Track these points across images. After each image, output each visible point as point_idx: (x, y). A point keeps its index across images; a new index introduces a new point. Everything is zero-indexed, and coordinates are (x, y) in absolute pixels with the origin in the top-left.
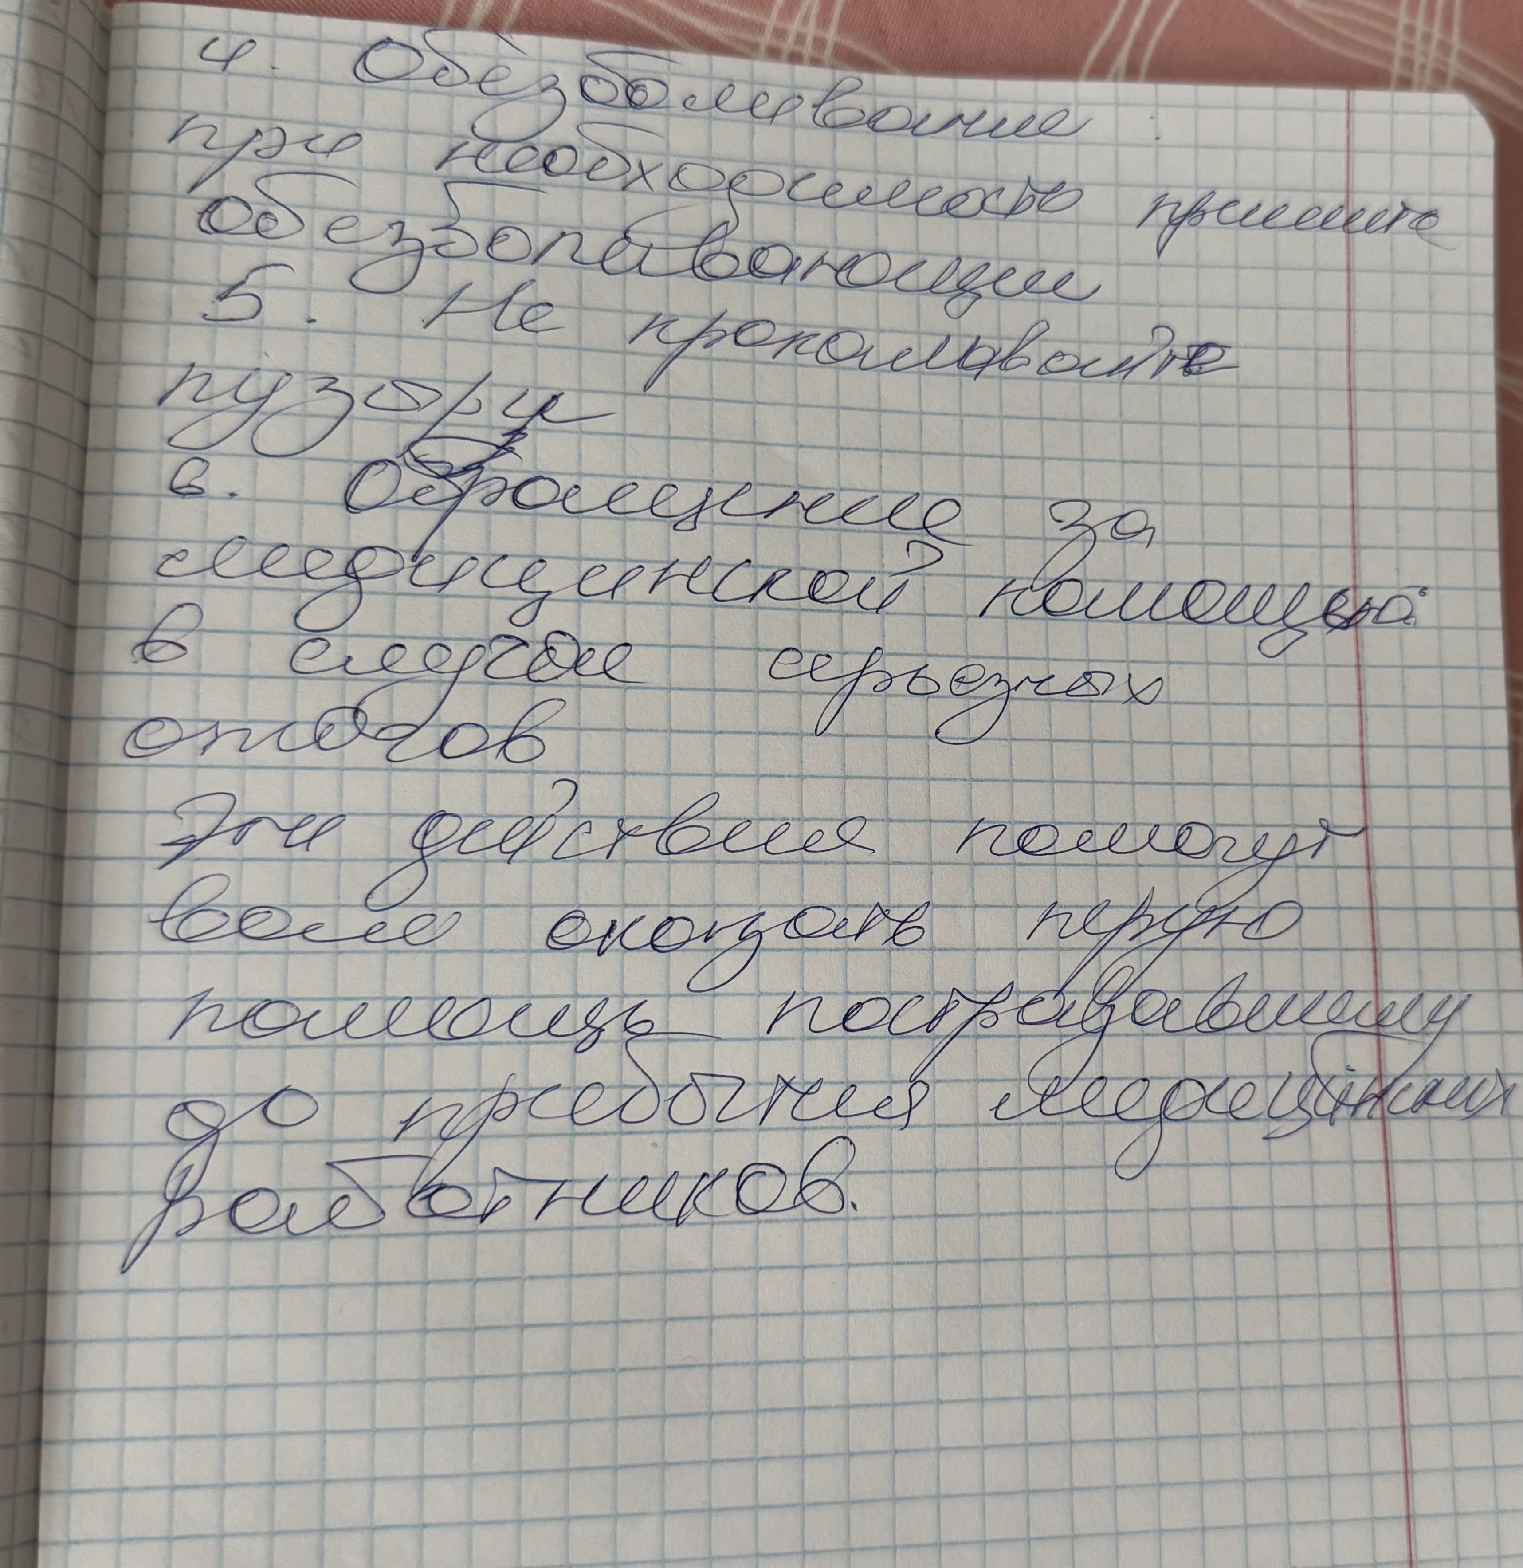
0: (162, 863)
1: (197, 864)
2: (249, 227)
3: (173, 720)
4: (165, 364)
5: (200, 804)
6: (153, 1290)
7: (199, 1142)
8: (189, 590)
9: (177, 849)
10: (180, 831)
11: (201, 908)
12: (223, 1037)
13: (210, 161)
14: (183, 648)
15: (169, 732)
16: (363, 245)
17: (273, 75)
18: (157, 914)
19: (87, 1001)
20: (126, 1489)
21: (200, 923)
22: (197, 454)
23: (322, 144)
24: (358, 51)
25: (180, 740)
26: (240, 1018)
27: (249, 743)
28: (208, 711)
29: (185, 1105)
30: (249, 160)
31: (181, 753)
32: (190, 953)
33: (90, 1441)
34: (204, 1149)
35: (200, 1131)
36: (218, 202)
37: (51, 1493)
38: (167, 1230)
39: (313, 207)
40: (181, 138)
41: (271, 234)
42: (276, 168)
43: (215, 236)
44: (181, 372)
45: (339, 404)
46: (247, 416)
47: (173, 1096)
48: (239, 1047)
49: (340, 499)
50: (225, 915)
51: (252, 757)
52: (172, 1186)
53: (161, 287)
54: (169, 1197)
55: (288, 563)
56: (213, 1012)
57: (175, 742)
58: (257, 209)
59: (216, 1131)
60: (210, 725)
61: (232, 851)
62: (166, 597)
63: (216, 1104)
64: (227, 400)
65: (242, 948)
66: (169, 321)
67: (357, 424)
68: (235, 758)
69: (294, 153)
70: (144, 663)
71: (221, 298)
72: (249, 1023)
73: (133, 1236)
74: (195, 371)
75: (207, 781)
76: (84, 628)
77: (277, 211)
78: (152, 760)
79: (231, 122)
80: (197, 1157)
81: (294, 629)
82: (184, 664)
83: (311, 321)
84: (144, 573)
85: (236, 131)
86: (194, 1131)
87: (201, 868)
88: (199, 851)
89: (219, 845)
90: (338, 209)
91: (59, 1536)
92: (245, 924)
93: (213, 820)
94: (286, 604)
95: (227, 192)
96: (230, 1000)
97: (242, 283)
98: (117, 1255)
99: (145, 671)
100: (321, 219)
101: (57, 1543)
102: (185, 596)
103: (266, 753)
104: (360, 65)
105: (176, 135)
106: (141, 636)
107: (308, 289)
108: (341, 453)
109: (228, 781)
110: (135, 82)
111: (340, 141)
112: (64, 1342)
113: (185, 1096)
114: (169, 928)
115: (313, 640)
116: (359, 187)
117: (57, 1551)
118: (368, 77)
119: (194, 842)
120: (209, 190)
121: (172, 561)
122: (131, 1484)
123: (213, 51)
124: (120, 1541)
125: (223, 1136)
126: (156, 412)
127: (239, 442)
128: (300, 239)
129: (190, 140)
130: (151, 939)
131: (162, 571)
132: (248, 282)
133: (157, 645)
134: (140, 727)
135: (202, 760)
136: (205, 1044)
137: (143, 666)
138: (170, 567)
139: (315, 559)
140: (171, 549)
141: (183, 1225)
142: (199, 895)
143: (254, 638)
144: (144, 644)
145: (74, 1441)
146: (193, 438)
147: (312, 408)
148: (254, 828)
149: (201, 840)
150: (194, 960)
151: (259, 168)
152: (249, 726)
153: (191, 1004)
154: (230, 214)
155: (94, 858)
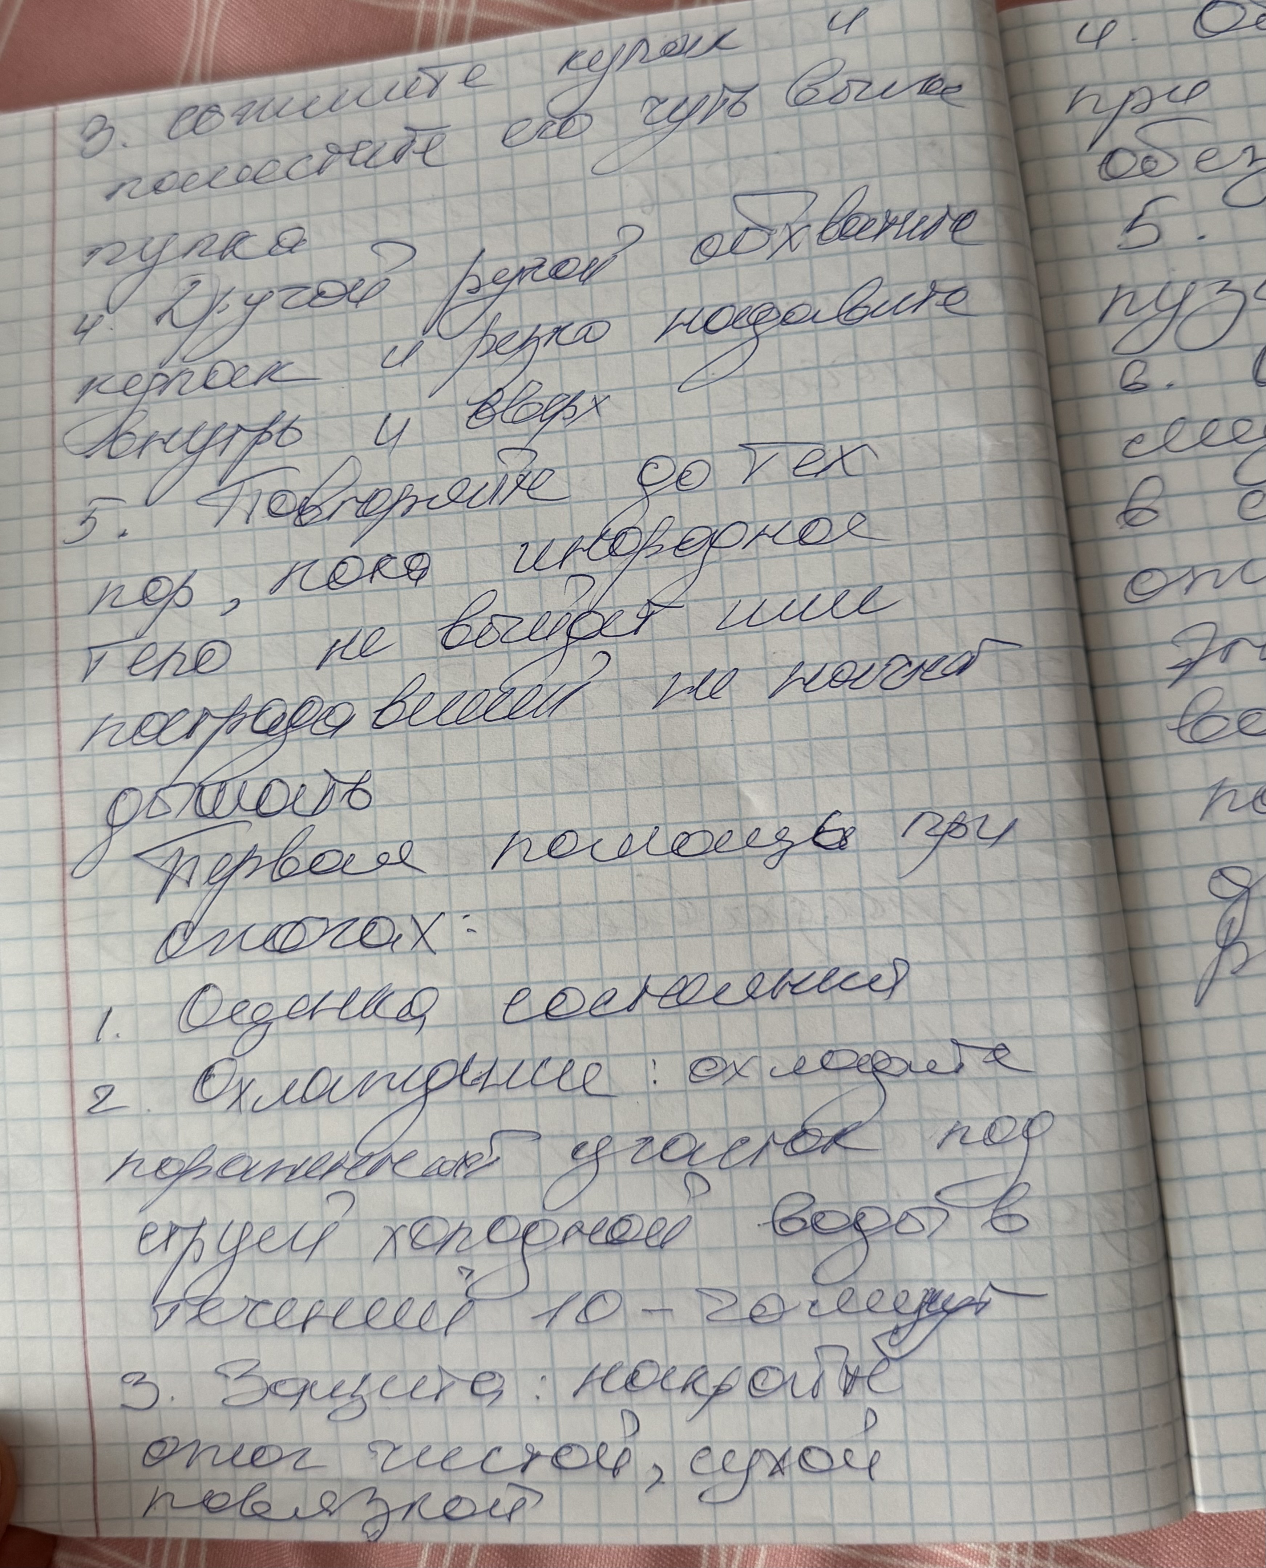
0: (1170, 683)
1: (1197, 681)
2: (1138, 170)
3: (1159, 570)
4: (1099, 290)
5: (1193, 634)
6: (1222, 1018)
7: (1236, 900)
8: (1151, 466)
9: (1179, 672)
10: (1181, 658)
11: (1208, 715)
12: (1241, 816)
13: (1099, 122)
14: (1155, 512)
15: (1158, 580)
16: (1228, 170)
17: (1135, 45)
18: (1175, 723)
19: (1134, 796)
20: (1226, 1174)
21: (1211, 727)
22: (1135, 357)
23: (1182, 93)
24: (1196, 13)
25: (1167, 585)
26: (1251, 799)
27: (1221, 580)
28: (1187, 558)
29: (1221, 872)
30: (1128, 117)
31: (1171, 595)
32: (1206, 751)
33: (1193, 1138)
34: (1242, 905)
35: (1237, 890)
36: (1112, 154)
37: (1171, 1180)
38: (1225, 970)
39: (1184, 146)
40: (1076, 107)
41: (1155, 173)
42: (1150, 119)
43: (1114, 181)
44: (1112, 294)
45: (1237, 300)
46: (1168, 321)
47: (1213, 864)
48: (1255, 822)
49: (1250, 376)
50: (1226, 719)
51: (1225, 592)
52: (1222, 936)
53: (1084, 228)
54: (1221, 944)
55: (1222, 434)
56: (1230, 797)
57: (1164, 587)
58: (1142, 155)
59: (1248, 889)
60: (1187, 570)
61: (1222, 668)
62: (1137, 474)
63: (1244, 868)
64: (1151, 311)
65: (1245, 744)
66: (1095, 256)
67: (1253, 314)
68: (1212, 594)
69: (1161, 104)
70: (1128, 528)
71: (1129, 229)
72: (1259, 801)
73: (1200, 978)
74: (1123, 292)
75: (1195, 615)
76: (1076, 506)
77: (1157, 154)
78: (1149, 603)
79: (1112, 89)
80: (1237, 911)
81: (1235, 486)
82: (1160, 524)
83: (1202, 237)
84: (1115, 456)
85: (1117, 95)
86: (1234, 891)
87: (1202, 685)
88: (1198, 670)
89: (1212, 664)
90: (1201, 145)
91: (1182, 1213)
92: (1243, 725)
93: (1204, 645)
94: (1227, 466)
95: (1117, 145)
96: (1242, 785)
97: (1141, 216)
98: (1190, 993)
99: (1131, 533)
100: (1193, 154)
101: (1181, 1218)
102: (1151, 470)
103: (1236, 587)
104: (1198, 26)
105: (1071, 107)
106: (1122, 507)
107: (1195, 212)
108: (1245, 340)
109: (1210, 613)
110: (1031, 70)
111: (1193, 89)
112: (1162, 1063)
113: (1219, 864)
114: (1186, 733)
115: (1252, 493)
116: (1215, 123)
117: (1183, 1225)
118: (1206, 34)
119: (1192, 664)
120: (1104, 145)
121: (1134, 444)
122: (1230, 1170)
123: (1088, 34)
124: (1228, 1214)
125: (1255, 893)
126: (1099, 329)
127: (1167, 343)
128: (1178, 172)
129: (1084, 107)
130: (1174, 743)
131: (1128, 453)
132: (1146, 215)
133: (1135, 513)
134: (1135, 578)
135: (1188, 598)
136: (1231, 821)
137: (1128, 530)
138: (1135, 449)
139: (1243, 427)
140: (1133, 434)
141: (1236, 965)
142: (1205, 705)
143: (1208, 496)
144: (1125, 513)
145: (1181, 1139)
146: (1133, 344)
147: (1217, 307)
148: (1237, 647)
149: (1196, 662)
150: (1210, 756)
151: (1138, 122)
152: (1218, 567)
153: (1212, 792)
154: (1123, 162)
155: (1119, 685)
